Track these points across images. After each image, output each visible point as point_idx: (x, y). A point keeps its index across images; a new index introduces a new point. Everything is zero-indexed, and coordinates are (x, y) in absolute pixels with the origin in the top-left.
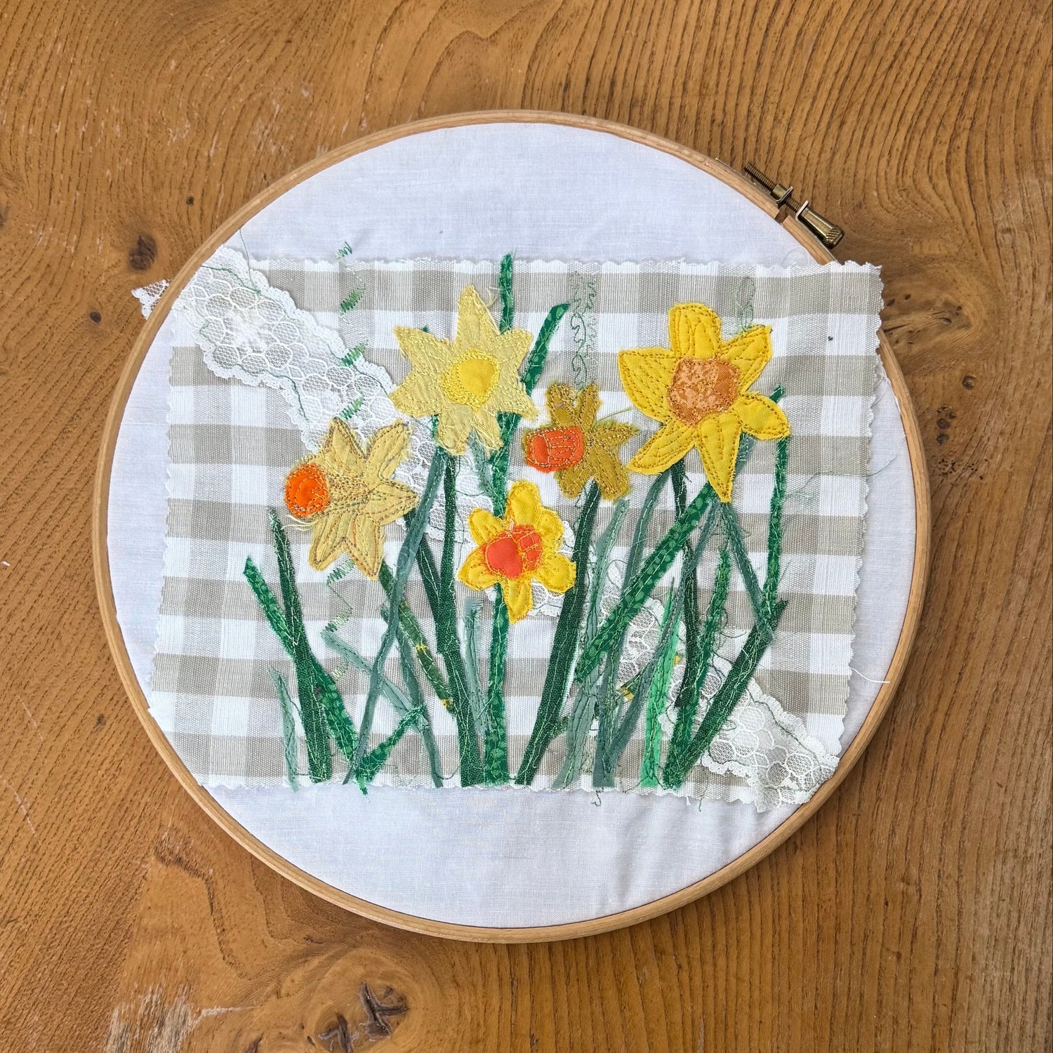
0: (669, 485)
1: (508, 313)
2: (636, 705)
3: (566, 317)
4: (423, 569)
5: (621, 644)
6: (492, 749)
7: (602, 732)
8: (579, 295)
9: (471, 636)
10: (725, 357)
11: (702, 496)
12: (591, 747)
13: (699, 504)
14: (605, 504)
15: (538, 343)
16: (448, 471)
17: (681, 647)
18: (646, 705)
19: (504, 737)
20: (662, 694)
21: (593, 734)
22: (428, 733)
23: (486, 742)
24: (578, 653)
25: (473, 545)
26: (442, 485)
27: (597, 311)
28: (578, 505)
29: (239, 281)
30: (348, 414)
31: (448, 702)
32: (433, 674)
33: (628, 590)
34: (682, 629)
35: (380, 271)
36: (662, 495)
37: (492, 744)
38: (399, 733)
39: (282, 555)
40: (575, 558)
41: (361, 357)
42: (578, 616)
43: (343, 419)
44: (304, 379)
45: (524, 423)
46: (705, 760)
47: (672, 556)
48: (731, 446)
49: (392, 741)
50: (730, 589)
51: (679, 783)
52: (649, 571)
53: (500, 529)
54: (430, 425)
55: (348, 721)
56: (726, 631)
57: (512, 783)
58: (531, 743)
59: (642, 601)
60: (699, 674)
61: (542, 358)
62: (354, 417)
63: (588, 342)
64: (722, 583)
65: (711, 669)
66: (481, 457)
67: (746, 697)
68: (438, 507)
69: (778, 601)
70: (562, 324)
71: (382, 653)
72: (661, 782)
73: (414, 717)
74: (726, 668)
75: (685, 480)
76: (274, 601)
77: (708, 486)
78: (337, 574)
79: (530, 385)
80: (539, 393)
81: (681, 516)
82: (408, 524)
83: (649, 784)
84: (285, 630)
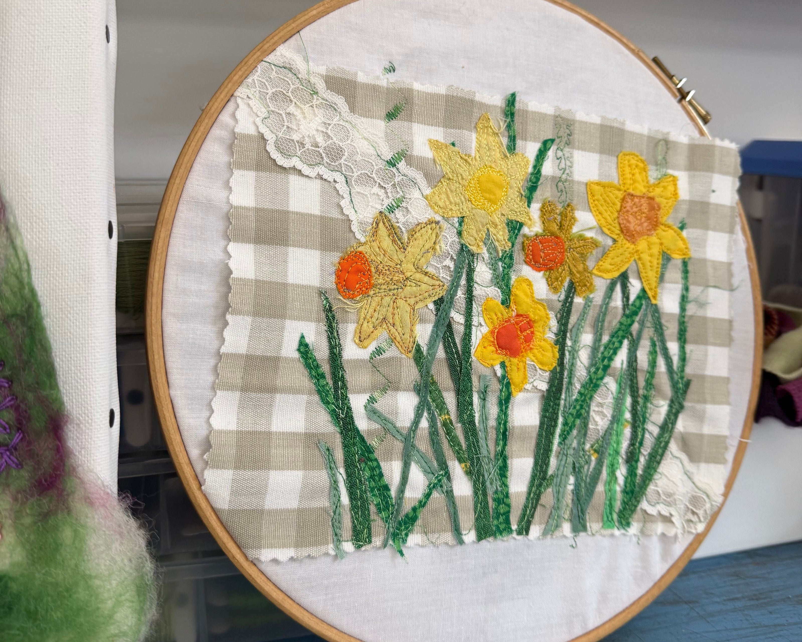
0: (618, 288)
1: (512, 139)
2: (600, 463)
3: (553, 148)
4: (447, 348)
5: (588, 413)
6: (499, 505)
7: (577, 486)
8: (561, 134)
9: (483, 407)
10: (651, 195)
11: (639, 297)
12: (568, 499)
13: (637, 303)
14: (578, 300)
15: (535, 167)
16: (469, 265)
17: (628, 416)
18: (606, 462)
19: (507, 496)
20: (617, 453)
21: (570, 487)
22: (449, 494)
23: (494, 500)
24: (560, 420)
25: (485, 330)
26: (464, 276)
27: (573, 148)
28: (560, 299)
29: (297, 81)
30: (391, 209)
31: (466, 466)
32: (453, 441)
33: (593, 370)
34: (628, 401)
35: (418, 91)
36: (614, 296)
37: (498, 501)
38: (428, 496)
39: (332, 333)
40: (557, 342)
41: (403, 162)
42: (559, 390)
43: (387, 213)
44: (355, 174)
45: (525, 230)
46: (644, 505)
47: (621, 343)
48: (656, 262)
49: (422, 504)
50: (657, 370)
51: (628, 524)
52: (606, 354)
53: (506, 316)
54: (457, 225)
55: (386, 488)
56: (655, 402)
57: (514, 535)
58: (527, 499)
59: (602, 378)
60: (640, 437)
61: (538, 179)
62: (397, 211)
63: (567, 171)
64: (653, 364)
65: (647, 432)
66: (494, 254)
67: (668, 455)
68: (460, 294)
69: (685, 379)
70: (550, 153)
71: (416, 422)
72: (617, 524)
73: (440, 481)
74: (656, 431)
75: (629, 285)
76: (323, 376)
77: (643, 290)
78: (379, 351)
79: (529, 201)
80: (536, 206)
81: (627, 312)
82: (438, 310)
83: (609, 527)
84: (333, 404)
